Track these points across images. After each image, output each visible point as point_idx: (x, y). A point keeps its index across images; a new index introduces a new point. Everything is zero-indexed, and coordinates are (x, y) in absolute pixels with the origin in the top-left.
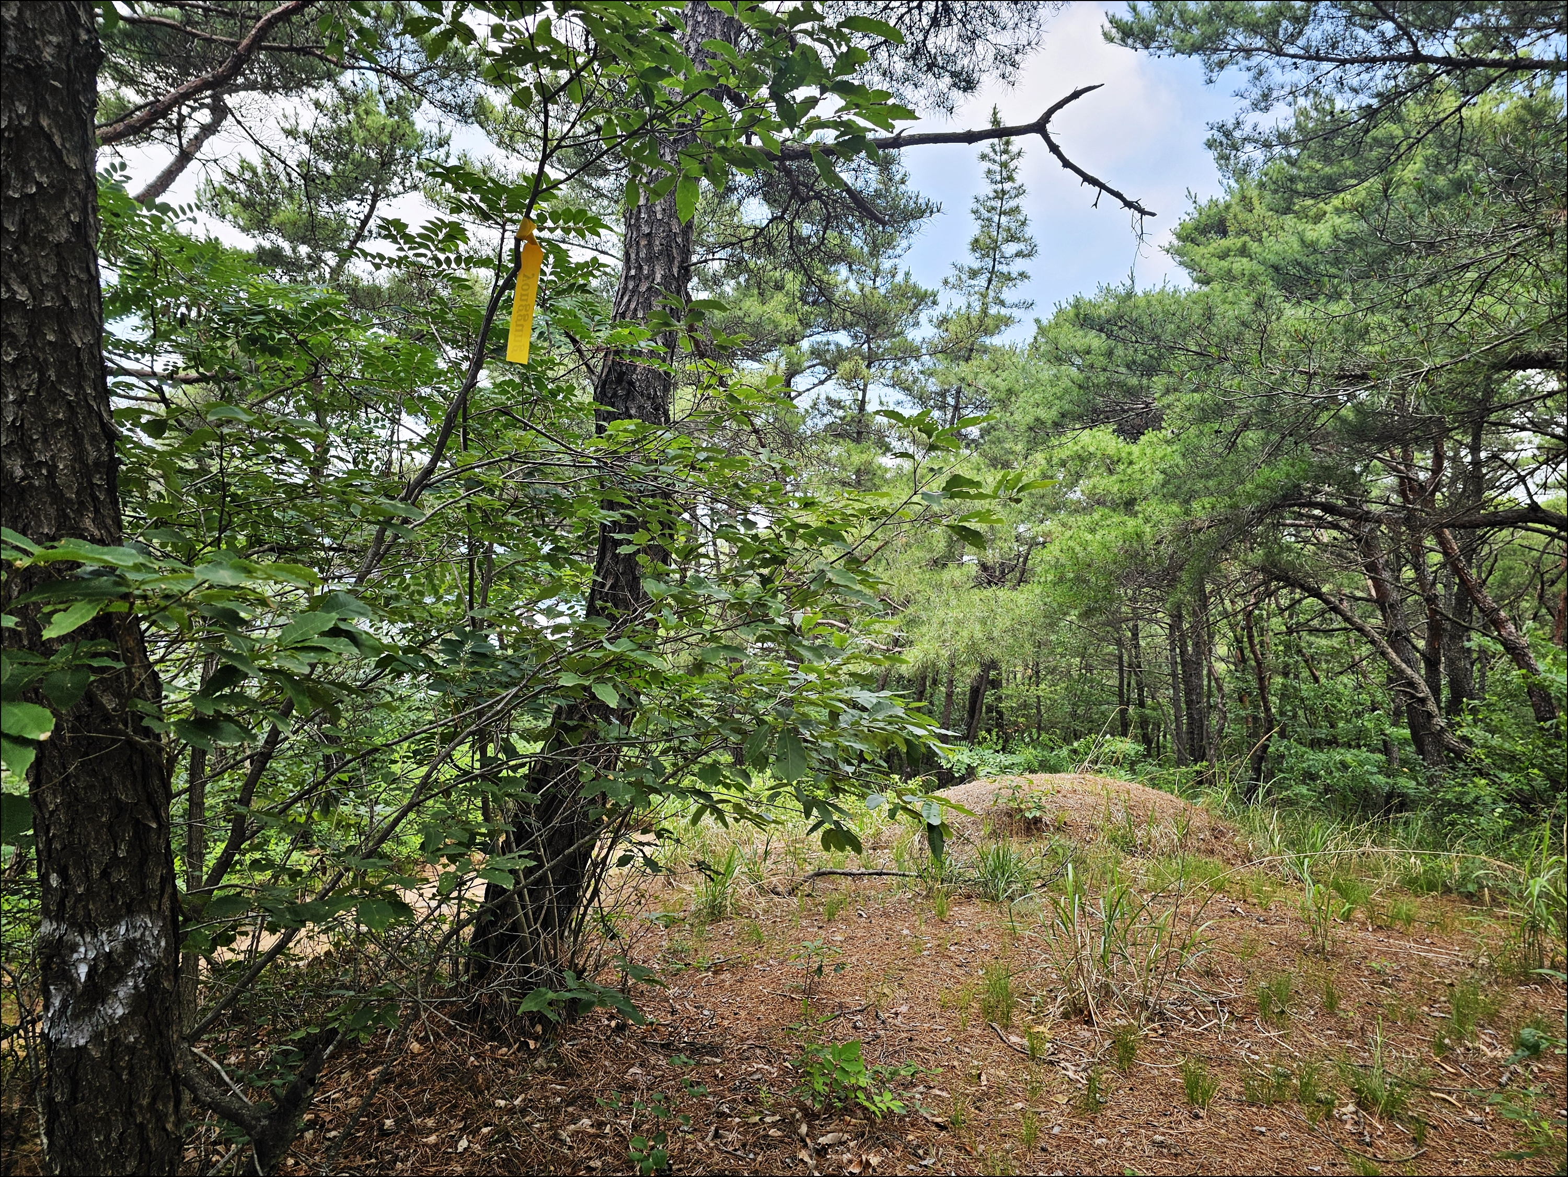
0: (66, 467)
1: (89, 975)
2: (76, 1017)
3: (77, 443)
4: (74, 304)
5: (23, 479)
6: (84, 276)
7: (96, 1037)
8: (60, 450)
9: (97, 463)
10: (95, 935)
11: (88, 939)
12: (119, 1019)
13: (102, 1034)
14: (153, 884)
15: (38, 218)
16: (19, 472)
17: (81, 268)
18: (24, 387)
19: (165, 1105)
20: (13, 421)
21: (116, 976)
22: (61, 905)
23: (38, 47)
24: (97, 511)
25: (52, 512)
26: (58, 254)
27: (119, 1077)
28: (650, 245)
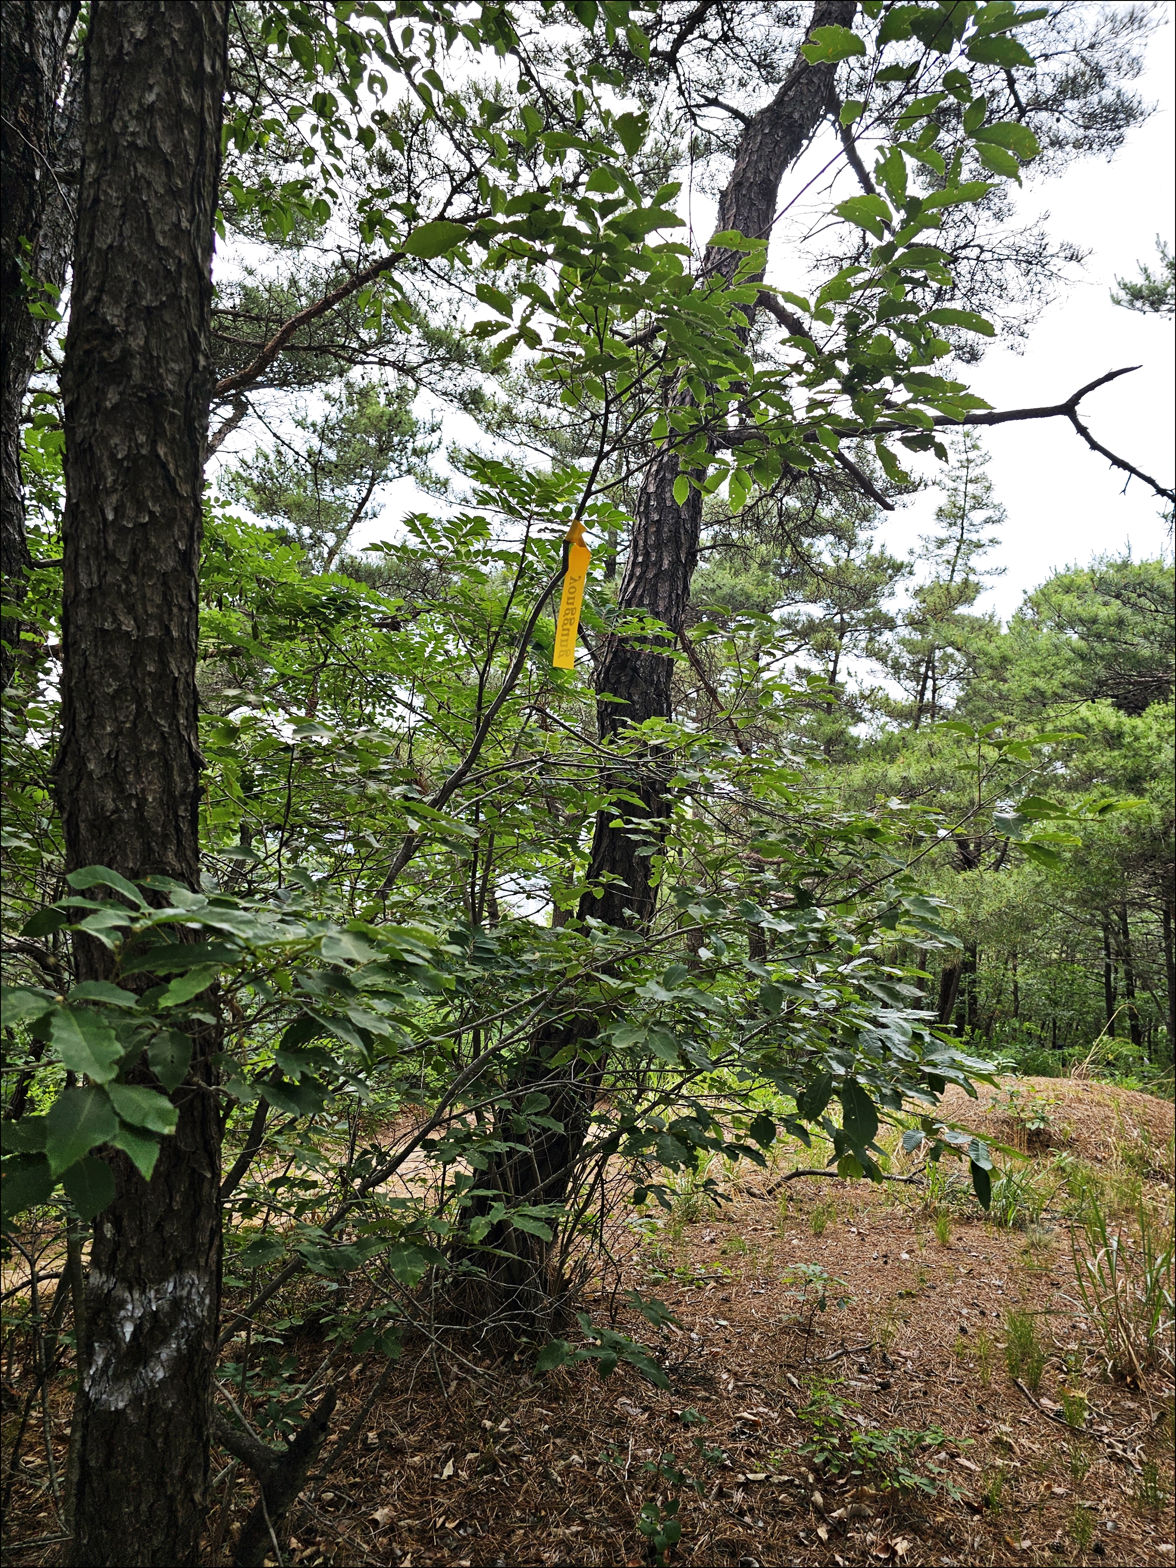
0: (154, 799)
1: (134, 1334)
2: (117, 1378)
3: (167, 776)
4: (175, 634)
5: (114, 812)
6: (184, 604)
7: (135, 1401)
8: (150, 783)
9: (184, 794)
10: (143, 1292)
11: (136, 1296)
12: (159, 1383)
13: (141, 1399)
14: (203, 1238)
15: (147, 547)
16: (110, 805)
17: (183, 596)
18: (122, 718)
19: (194, 1474)
20: (109, 754)
21: (161, 1337)
22: (113, 1257)
23: (160, 375)
24: (179, 843)
25: (138, 845)
26: (165, 584)
27: (154, 1445)
28: (658, 532)
